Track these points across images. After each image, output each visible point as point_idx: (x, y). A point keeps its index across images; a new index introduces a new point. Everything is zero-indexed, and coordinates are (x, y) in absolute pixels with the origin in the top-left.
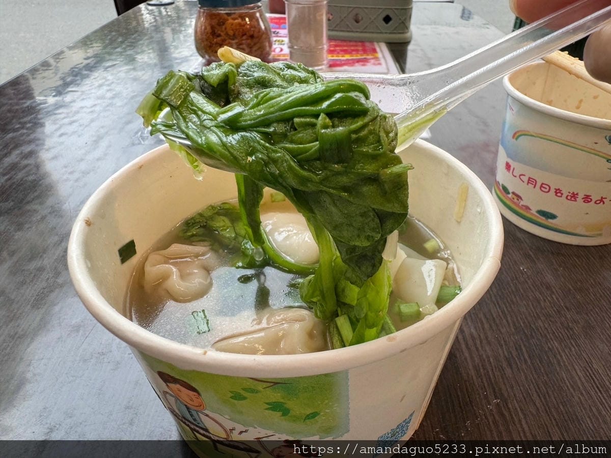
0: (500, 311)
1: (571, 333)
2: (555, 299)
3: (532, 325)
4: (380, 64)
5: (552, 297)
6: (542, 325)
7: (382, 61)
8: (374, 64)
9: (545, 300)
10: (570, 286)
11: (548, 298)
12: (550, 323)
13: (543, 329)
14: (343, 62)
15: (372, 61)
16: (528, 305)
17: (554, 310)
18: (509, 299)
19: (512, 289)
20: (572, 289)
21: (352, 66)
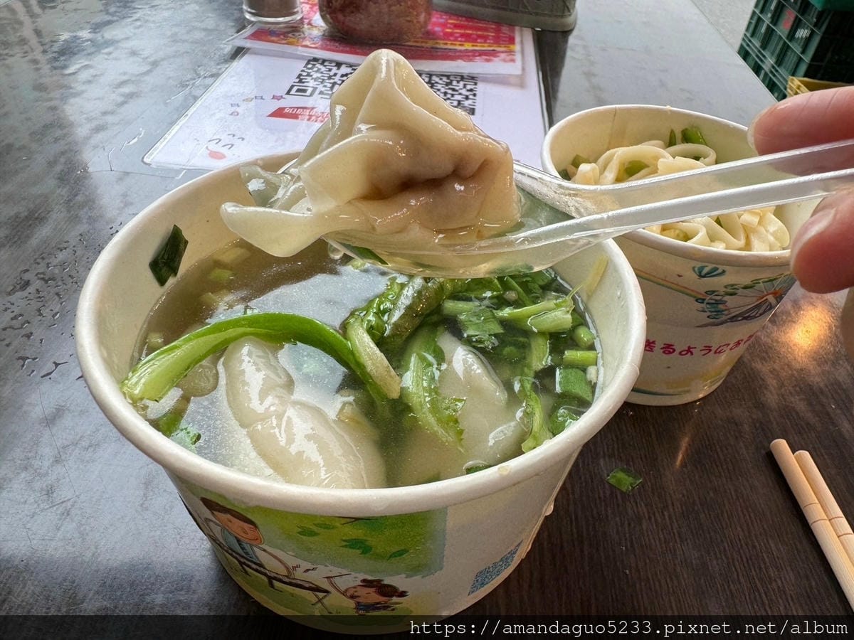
0: (575, 530)
1: (676, 582)
2: (667, 517)
3: (618, 564)
4: (513, 61)
5: (664, 515)
6: (633, 565)
7: (518, 57)
8: (505, 61)
9: (650, 518)
10: (696, 498)
11: (657, 514)
12: (648, 561)
13: (633, 571)
14: (457, 54)
15: (503, 55)
16: (622, 525)
17: (660, 539)
18: (595, 512)
19: (604, 492)
20: (698, 502)
21: (471, 60)
